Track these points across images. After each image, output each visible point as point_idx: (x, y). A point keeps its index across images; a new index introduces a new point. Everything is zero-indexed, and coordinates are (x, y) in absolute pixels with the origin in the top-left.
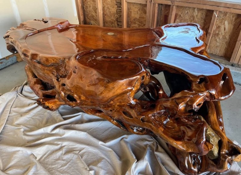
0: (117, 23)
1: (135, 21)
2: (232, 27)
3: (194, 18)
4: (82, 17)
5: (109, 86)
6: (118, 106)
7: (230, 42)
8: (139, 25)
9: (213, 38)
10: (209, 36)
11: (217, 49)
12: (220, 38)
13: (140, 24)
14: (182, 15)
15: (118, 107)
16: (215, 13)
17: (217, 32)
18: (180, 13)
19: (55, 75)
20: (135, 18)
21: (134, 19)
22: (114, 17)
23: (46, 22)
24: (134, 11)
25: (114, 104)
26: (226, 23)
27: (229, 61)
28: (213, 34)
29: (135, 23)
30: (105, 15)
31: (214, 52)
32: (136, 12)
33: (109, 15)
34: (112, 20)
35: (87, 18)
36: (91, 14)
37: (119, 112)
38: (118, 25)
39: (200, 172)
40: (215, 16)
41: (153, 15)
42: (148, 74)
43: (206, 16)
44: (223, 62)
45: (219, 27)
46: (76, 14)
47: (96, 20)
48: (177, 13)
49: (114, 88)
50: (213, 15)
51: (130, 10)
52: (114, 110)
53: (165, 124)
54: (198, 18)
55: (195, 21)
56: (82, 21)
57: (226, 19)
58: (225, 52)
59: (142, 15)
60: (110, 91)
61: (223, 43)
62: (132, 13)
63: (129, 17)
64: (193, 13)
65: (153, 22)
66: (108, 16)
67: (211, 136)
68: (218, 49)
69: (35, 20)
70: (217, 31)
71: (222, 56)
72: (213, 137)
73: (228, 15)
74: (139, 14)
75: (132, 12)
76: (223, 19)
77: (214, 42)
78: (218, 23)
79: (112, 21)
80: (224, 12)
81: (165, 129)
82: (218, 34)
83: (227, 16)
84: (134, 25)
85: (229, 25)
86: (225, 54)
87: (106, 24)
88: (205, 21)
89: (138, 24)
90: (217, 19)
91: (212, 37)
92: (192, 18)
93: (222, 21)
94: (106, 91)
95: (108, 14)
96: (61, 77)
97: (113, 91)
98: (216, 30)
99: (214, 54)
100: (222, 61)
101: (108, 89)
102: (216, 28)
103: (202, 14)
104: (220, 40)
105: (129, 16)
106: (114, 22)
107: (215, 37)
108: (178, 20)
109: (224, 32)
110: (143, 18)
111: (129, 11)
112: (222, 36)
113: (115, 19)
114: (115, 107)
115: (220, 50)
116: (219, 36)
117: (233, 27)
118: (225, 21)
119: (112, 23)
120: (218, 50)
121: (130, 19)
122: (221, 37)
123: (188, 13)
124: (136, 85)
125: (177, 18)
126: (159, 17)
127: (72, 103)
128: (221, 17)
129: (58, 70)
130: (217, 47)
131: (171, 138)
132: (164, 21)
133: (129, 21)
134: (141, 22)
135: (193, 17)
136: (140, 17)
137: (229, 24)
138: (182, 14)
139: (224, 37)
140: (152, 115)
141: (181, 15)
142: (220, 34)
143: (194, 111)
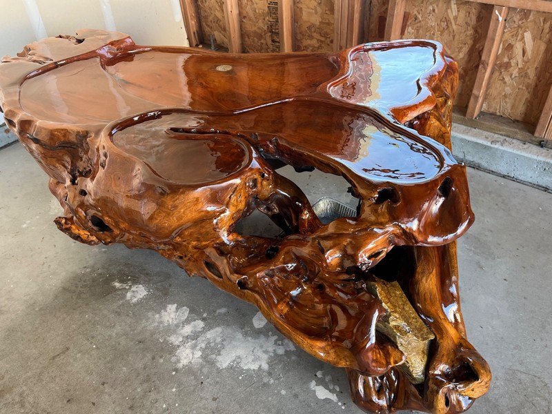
0: (271, 36)
1: (311, 32)
2: (543, 47)
3: (449, 23)
4: (193, 23)
5: (165, 202)
6: (195, 248)
7: (536, 86)
8: (321, 41)
9: (497, 74)
10: (483, 71)
11: (505, 102)
12: (513, 76)
13: (323, 39)
14: (420, 17)
15: (195, 250)
16: (496, 11)
17: (506, 60)
18: (416, 12)
19: (69, 170)
20: (309, 24)
21: (309, 28)
22: (263, 23)
23: (80, 41)
24: (309, 8)
25: (185, 243)
26: (528, 36)
27: (533, 133)
28: (495, 64)
29: (311, 37)
30: (245, 17)
31: (498, 111)
32: (312, 9)
33: (253, 18)
34: (259, 28)
35: (204, 24)
36: (213, 16)
37: (196, 261)
38: (273, 41)
39: (393, 409)
40: (498, 20)
41: (350, 17)
42: (266, 175)
43: (479, 18)
44: (519, 136)
45: (509, 47)
46: (179, 17)
47: (224, 30)
48: (408, 11)
49: (175, 207)
50: (493, 17)
51: (300, 5)
52: (186, 256)
53: (296, 297)
54: (458, 25)
55: (451, 30)
56: (194, 33)
57: (528, 28)
58: (527, 109)
59: (325, 16)
60: (168, 214)
61: (521, 87)
62: (304, 12)
63: (297, 22)
64: (447, 11)
65: (349, 35)
66: (250, 20)
67: (400, 331)
68: (509, 102)
69: (60, 37)
70: (506, 57)
71: (518, 121)
72: (405, 333)
73: (531, 17)
74: (319, 13)
75: (303, 9)
76: (519, 26)
77: (498, 84)
78: (507, 36)
79: (259, 31)
80: (523, 10)
81: (291, 308)
82: (507, 65)
83: (529, 20)
84: (309, 42)
85: (534, 41)
86: (526, 114)
87: (247, 39)
88: (476, 31)
89: (318, 40)
90: (505, 27)
91: (492, 73)
92: (444, 25)
93: (517, 32)
94: (160, 213)
95: (251, 14)
96: (81, 174)
97: (176, 214)
98: (503, 54)
99: (498, 114)
100: (516, 133)
101: (164, 210)
102: (502, 49)
103: (469, 13)
104: (512, 79)
105: (295, 18)
106: (265, 34)
107: (501, 73)
108: (409, 29)
109: (523, 61)
110: (329, 24)
111: (298, 7)
112: (517, 70)
113: (266, 28)
114: (187, 250)
115: (513, 107)
116: (511, 69)
117: (546, 46)
118: (526, 31)
119: (260, 37)
120: (509, 106)
121: (299, 28)
122: (515, 73)
123: (434, 11)
124: (232, 201)
125: (408, 23)
126: (365, 22)
127: (103, 236)
128: (514, 22)
129: (75, 158)
130: (505, 96)
131: (298, 332)
132: (377, 32)
133: (298, 32)
134: (326, 35)
135: (447, 21)
136: (321, 23)
137: (534, 39)
138: (419, 14)
139: (523, 74)
140: (266, 275)
141: (417, 14)
142: (512, 65)
143: (361, 269)
